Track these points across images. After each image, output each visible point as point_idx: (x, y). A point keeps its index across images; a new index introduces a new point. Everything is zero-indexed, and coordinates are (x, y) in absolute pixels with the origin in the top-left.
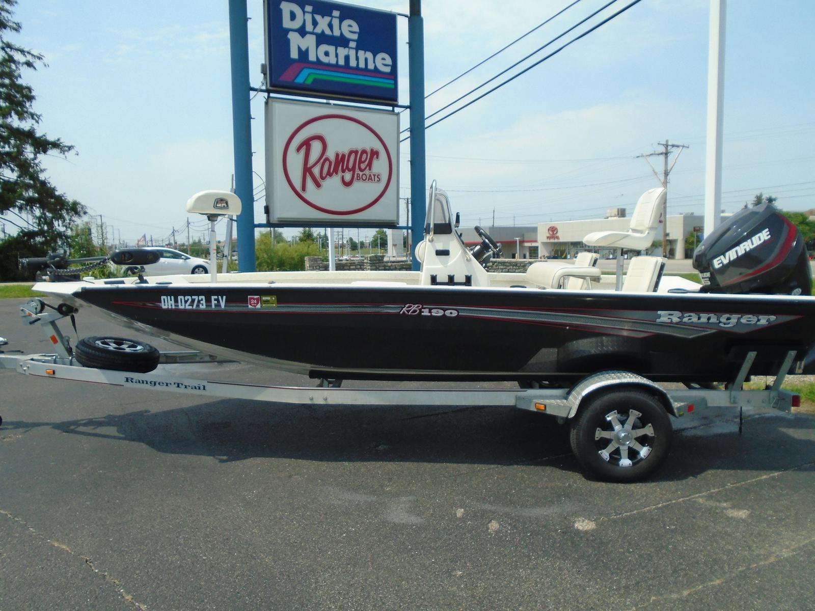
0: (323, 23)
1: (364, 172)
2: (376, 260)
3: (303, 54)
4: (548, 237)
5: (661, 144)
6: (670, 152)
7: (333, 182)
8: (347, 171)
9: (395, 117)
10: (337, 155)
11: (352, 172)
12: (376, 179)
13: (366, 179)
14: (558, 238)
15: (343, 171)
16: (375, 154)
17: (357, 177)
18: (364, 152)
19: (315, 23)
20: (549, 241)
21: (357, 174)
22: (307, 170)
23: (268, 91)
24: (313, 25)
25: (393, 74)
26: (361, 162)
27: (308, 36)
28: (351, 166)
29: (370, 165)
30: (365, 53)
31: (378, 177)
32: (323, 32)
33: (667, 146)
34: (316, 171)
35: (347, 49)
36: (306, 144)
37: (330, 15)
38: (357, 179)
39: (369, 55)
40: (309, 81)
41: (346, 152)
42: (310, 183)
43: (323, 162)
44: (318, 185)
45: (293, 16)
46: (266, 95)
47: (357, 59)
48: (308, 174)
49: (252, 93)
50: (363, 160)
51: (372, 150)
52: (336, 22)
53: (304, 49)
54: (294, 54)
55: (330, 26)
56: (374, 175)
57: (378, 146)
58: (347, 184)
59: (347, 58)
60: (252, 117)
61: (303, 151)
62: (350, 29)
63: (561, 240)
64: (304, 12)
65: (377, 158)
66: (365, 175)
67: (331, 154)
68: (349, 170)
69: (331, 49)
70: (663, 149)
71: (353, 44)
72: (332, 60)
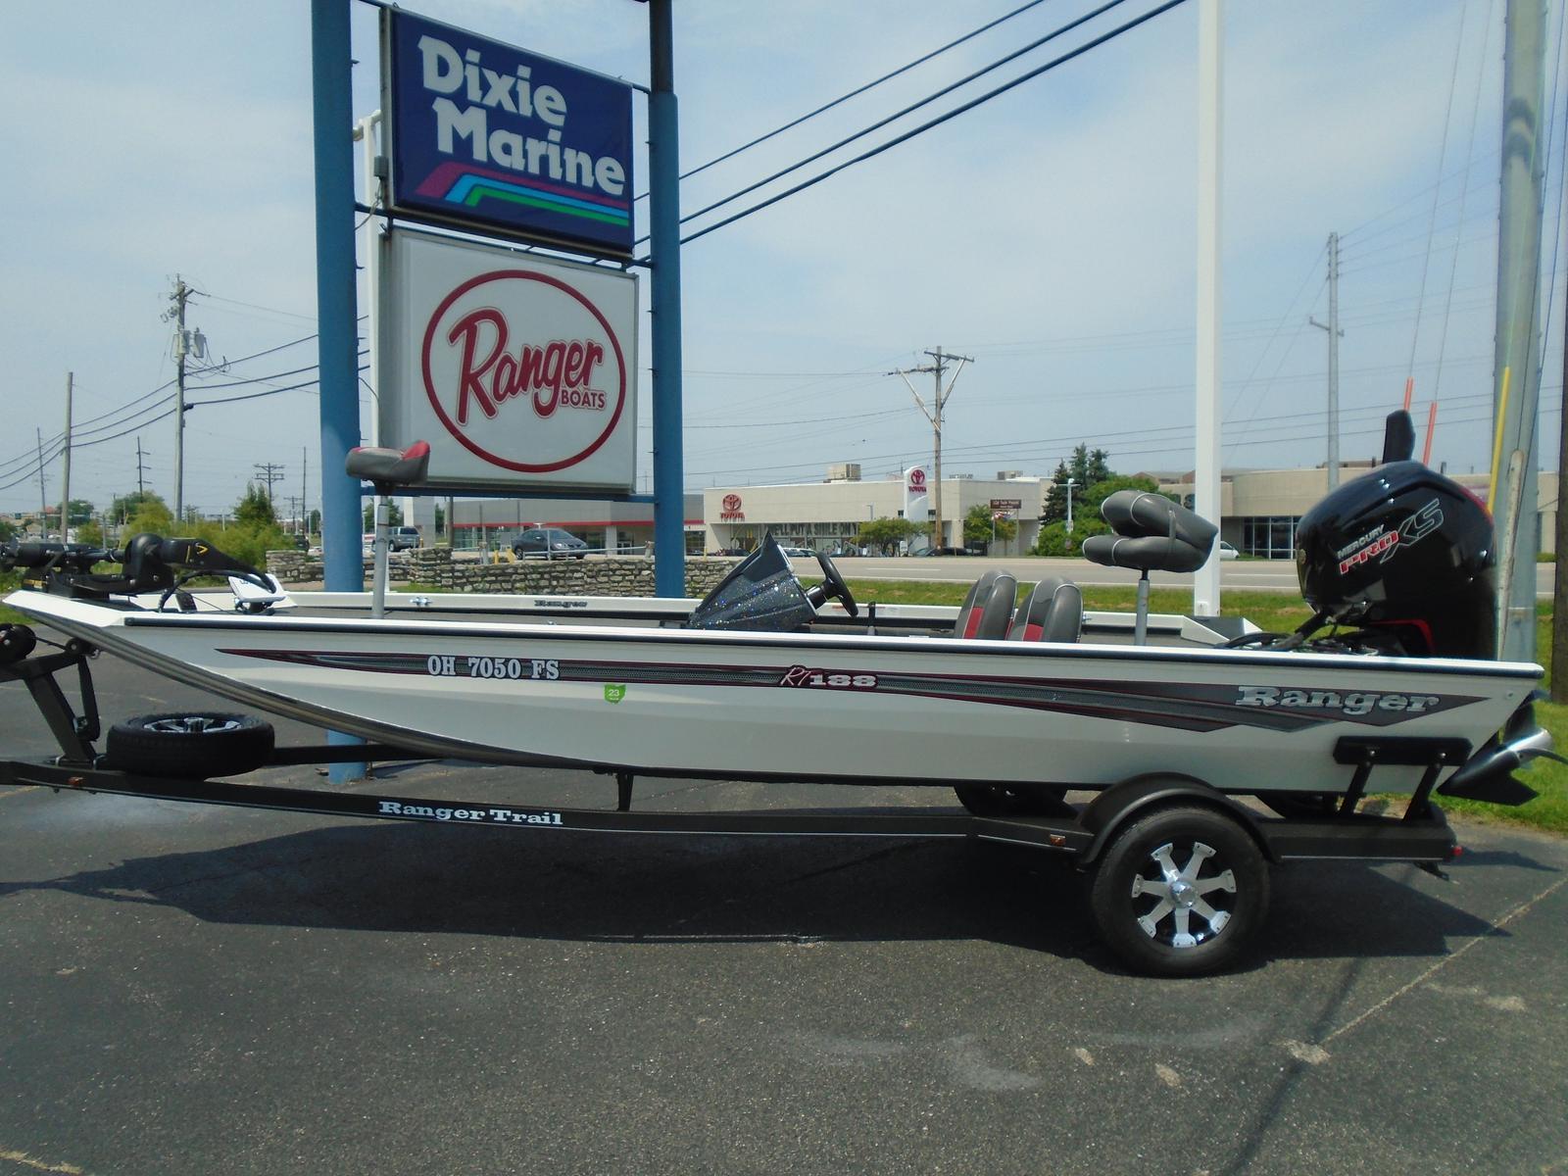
0: (500, 88)
1: (575, 389)
2: (435, 560)
3: (463, 145)
4: (722, 515)
5: (930, 353)
6: (945, 368)
7: (517, 408)
8: (544, 384)
9: (630, 283)
10: (527, 352)
11: (553, 387)
12: (597, 402)
13: (579, 401)
14: (741, 516)
15: (537, 385)
16: (595, 352)
17: (563, 397)
18: (576, 348)
19: (485, 87)
20: (724, 522)
21: (563, 392)
22: (469, 379)
23: (389, 214)
24: (481, 89)
25: (627, 200)
26: (570, 368)
27: (472, 110)
28: (551, 375)
29: (586, 374)
30: (577, 154)
31: (600, 400)
32: (500, 104)
33: (939, 357)
34: (486, 381)
35: (544, 144)
36: (468, 327)
37: (513, 73)
38: (563, 403)
39: (585, 159)
40: (474, 201)
41: (544, 347)
42: (474, 405)
43: (500, 364)
44: (490, 411)
45: (443, 68)
46: (384, 220)
47: (563, 164)
48: (470, 387)
49: (359, 217)
50: (573, 364)
51: (590, 345)
52: (524, 89)
53: (464, 135)
54: (445, 145)
55: (514, 94)
56: (594, 395)
57: (601, 339)
58: (544, 411)
59: (544, 161)
60: (359, 265)
61: (462, 340)
62: (549, 104)
63: (748, 520)
64: (465, 63)
65: (600, 361)
66: (578, 394)
67: (514, 350)
68: (549, 383)
69: (515, 141)
70: (932, 363)
71: (555, 136)
72: (517, 163)
